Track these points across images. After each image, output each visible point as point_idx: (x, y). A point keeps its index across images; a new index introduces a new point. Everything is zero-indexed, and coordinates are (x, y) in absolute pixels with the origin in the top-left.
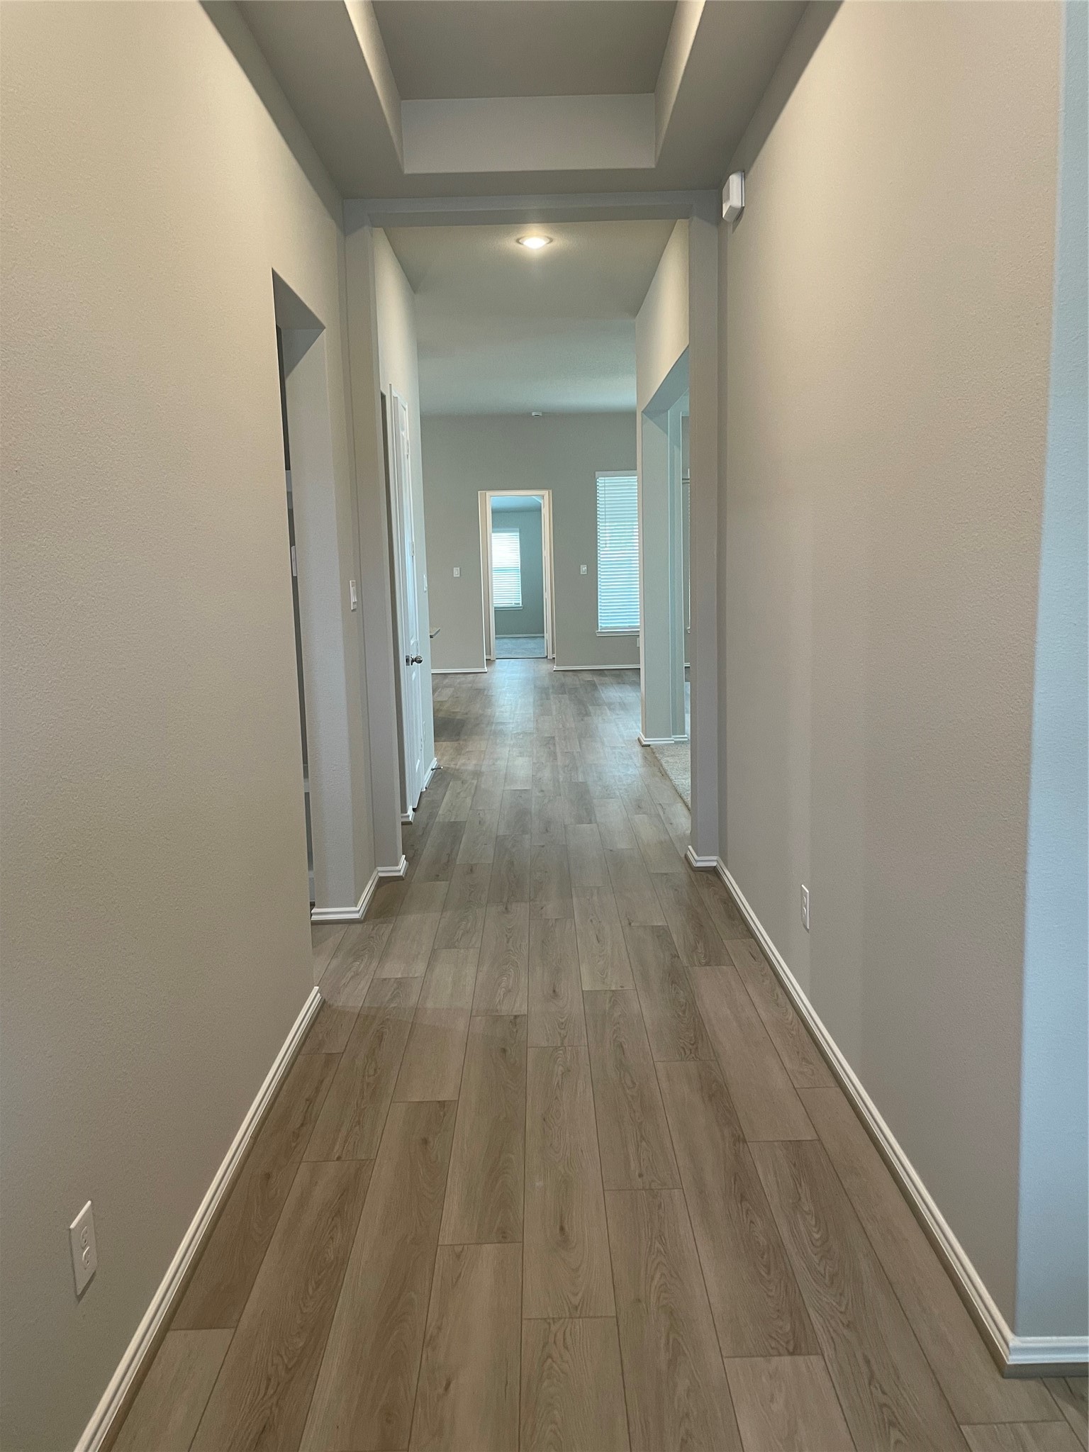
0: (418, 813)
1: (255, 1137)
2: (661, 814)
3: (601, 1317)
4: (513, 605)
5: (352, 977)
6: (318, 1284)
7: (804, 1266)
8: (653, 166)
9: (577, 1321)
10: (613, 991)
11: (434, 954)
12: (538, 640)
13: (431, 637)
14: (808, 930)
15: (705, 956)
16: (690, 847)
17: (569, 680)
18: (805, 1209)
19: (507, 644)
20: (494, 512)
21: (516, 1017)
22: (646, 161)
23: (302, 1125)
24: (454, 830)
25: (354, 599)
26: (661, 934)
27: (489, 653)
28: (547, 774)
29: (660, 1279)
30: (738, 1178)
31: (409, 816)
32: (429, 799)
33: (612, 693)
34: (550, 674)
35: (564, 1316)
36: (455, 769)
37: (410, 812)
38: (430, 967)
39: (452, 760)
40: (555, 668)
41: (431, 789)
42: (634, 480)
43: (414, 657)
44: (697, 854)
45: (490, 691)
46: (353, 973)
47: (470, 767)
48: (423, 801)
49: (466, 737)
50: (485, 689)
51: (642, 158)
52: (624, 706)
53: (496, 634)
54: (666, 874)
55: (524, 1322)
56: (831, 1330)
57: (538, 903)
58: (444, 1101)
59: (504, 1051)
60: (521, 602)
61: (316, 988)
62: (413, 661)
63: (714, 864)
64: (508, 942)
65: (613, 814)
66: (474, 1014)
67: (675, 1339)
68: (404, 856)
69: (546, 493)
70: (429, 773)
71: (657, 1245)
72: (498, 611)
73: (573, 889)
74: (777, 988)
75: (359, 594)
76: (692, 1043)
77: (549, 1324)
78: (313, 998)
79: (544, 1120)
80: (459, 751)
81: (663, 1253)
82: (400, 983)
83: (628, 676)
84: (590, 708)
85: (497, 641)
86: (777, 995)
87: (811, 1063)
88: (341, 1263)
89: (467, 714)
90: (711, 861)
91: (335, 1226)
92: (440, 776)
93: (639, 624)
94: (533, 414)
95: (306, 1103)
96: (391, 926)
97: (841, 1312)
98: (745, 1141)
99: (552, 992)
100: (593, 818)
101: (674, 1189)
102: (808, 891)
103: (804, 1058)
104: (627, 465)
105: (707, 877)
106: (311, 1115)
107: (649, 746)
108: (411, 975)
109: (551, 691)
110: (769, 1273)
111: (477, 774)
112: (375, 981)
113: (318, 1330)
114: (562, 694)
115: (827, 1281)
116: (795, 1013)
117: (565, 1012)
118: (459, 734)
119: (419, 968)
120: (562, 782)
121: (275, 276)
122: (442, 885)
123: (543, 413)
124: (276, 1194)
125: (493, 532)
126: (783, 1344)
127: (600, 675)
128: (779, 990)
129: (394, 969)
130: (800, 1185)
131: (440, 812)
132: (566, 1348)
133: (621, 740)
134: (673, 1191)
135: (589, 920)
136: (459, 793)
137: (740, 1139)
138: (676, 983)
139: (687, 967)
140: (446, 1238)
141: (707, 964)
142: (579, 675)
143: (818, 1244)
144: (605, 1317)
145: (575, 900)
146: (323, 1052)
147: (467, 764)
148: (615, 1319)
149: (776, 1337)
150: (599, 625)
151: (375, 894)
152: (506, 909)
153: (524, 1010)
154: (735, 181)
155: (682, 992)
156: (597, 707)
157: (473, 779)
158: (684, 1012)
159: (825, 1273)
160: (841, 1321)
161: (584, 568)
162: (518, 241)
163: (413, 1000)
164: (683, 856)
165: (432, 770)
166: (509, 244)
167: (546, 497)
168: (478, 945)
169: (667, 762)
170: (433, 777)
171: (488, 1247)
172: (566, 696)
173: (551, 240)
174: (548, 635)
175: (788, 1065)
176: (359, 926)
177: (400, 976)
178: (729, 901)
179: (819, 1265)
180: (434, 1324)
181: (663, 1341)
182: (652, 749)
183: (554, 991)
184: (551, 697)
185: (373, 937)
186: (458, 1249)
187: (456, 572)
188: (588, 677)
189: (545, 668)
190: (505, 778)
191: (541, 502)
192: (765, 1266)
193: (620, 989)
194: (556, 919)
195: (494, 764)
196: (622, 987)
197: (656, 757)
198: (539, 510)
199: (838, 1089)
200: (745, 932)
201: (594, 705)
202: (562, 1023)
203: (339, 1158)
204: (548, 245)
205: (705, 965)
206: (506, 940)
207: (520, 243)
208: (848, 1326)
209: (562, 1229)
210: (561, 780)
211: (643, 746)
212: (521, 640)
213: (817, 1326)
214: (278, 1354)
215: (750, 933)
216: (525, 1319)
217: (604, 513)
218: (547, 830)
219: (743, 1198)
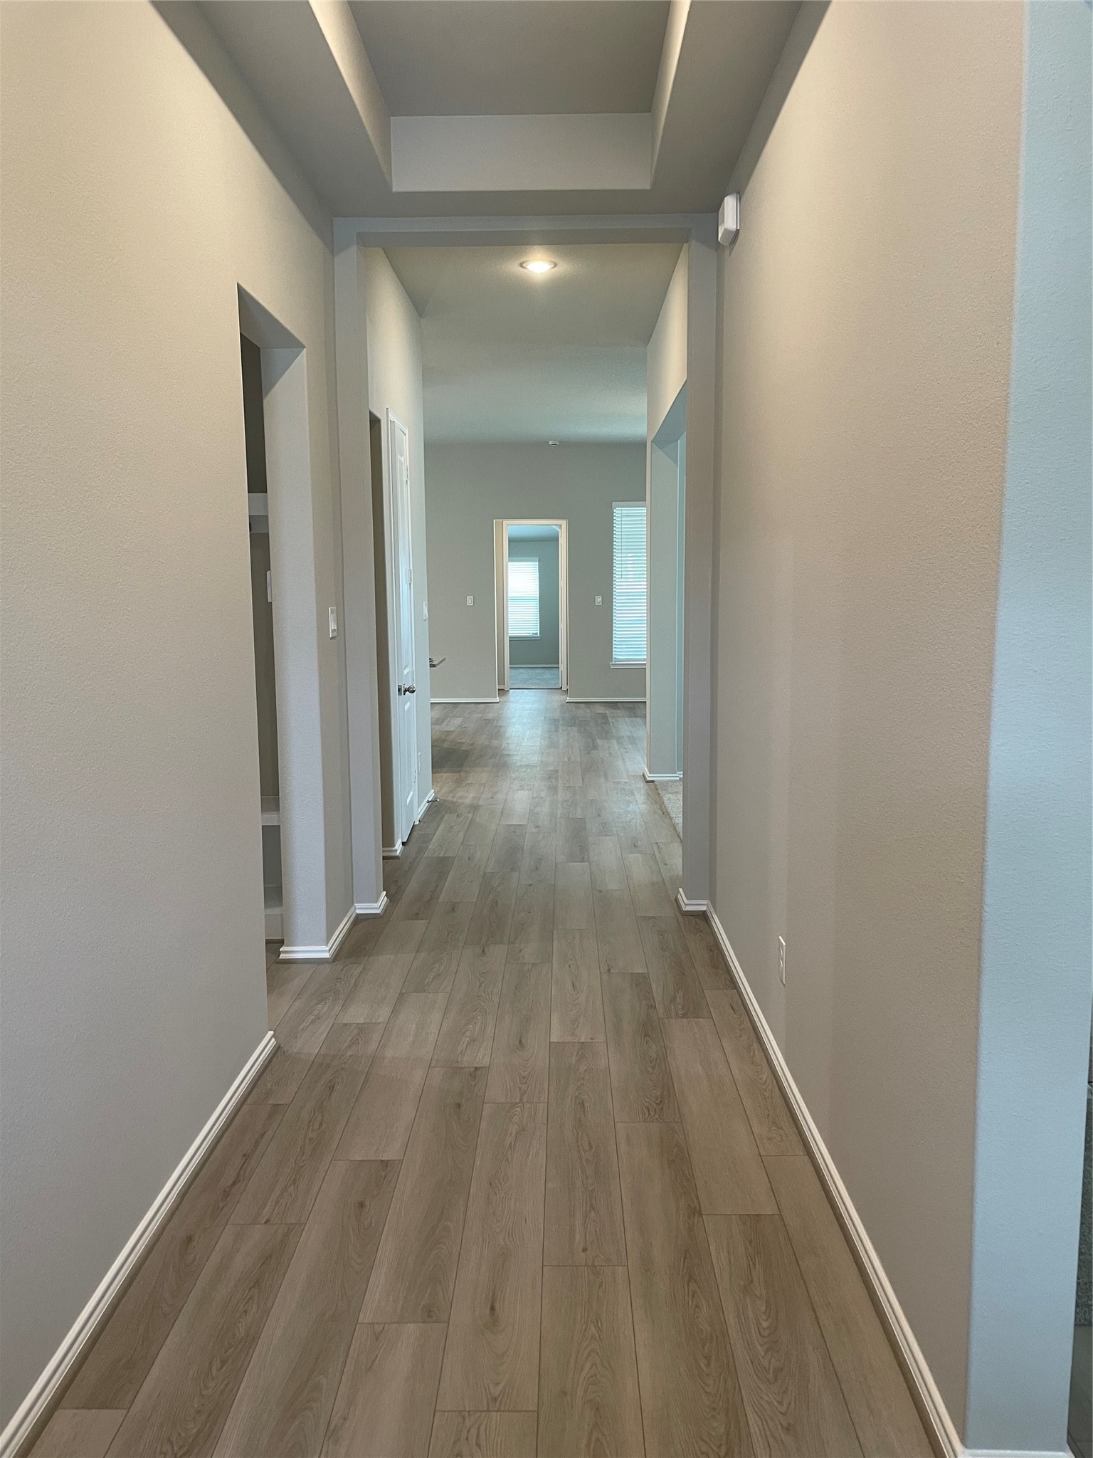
0: (407, 847)
1: (183, 1195)
2: (657, 853)
3: (521, 1411)
4: (531, 635)
5: (313, 1021)
6: (223, 1363)
7: (748, 1358)
8: (648, 187)
9: (494, 1414)
10: (583, 1043)
11: (401, 998)
12: (554, 671)
13: (432, 666)
14: (784, 985)
15: (683, 1007)
16: (681, 890)
17: (581, 712)
18: (756, 1292)
19: (522, 673)
20: (511, 541)
21: (476, 1069)
22: (642, 182)
23: (234, 1183)
24: (442, 866)
25: (333, 626)
26: (640, 983)
27: (502, 681)
28: (545, 809)
29: (591, 1368)
30: (688, 1256)
31: (396, 851)
32: (420, 832)
33: (624, 726)
34: (562, 706)
35: (481, 1409)
36: (452, 802)
37: (398, 847)
38: (395, 1012)
39: (451, 792)
40: (568, 699)
41: (424, 822)
42: (643, 510)
43: (407, 687)
44: (687, 899)
45: (499, 722)
46: (314, 1017)
47: (468, 801)
48: (415, 834)
49: (468, 769)
50: (494, 720)
51: (637, 179)
52: (633, 740)
53: (510, 664)
54: (653, 918)
55: (437, 1414)
56: (768, 1433)
57: (517, 945)
58: (388, 1161)
59: (459, 1106)
60: (538, 632)
61: (271, 1033)
62: (405, 691)
63: (704, 908)
64: (479, 987)
65: (607, 852)
66: (433, 1065)
67: (598, 1440)
68: (385, 892)
69: (564, 523)
70: (424, 806)
71: (593, 1330)
72: (513, 640)
73: (555, 931)
74: (755, 1044)
75: (341, 621)
76: (657, 1102)
77: (464, 1417)
78: (267, 1043)
79: (491, 1184)
80: (459, 783)
81: (598, 1338)
82: (362, 1030)
83: (635, 709)
84: (598, 741)
85: (513, 671)
86: (754, 1052)
87: (781, 1129)
88: (251, 1341)
89: (472, 745)
90: (701, 905)
91: (251, 1298)
92: (436, 809)
93: (645, 657)
94: (551, 443)
95: (242, 1160)
96: (360, 968)
97: (781, 1413)
98: (701, 1214)
99: (518, 1042)
100: (586, 857)
101: (618, 1266)
102: (784, 944)
103: (774, 1123)
104: (636, 495)
105: (696, 922)
106: (245, 1172)
107: (653, 782)
108: (374, 1021)
109: (561, 722)
110: (708, 1365)
111: (475, 808)
112: (335, 1025)
113: (215, 1415)
114: (572, 726)
115: (771, 1376)
116: (770, 1073)
117: (529, 1065)
118: (461, 766)
119: (384, 1013)
120: (560, 818)
121: (241, 291)
122: (420, 924)
123: (560, 442)
124: (194, 1261)
125: (509, 561)
126: (714, 1448)
127: (612, 708)
128: (756, 1046)
129: (357, 1014)
130: (754, 1265)
131: (430, 847)
132: (478, 1445)
133: (625, 776)
134: (617, 1267)
135: (567, 966)
136: (452, 827)
137: (696, 1212)
138: (649, 1036)
139: (663, 1019)
140: (366, 1316)
141: (684, 1016)
142: (591, 707)
143: (766, 1333)
144: (525, 1411)
145: (555, 943)
146: (271, 1102)
147: (467, 796)
148: (536, 1414)
149: (709, 1441)
150: (614, 656)
151: (350, 932)
152: (483, 951)
153: (486, 1062)
154: (730, 203)
155: (654, 1047)
156: (606, 740)
157: (469, 812)
158: (654, 1068)
159: (769, 1368)
160: (781, 1423)
161: (599, 599)
162: (521, 265)
163: (373, 1046)
164: (673, 899)
165: (428, 802)
166: (512, 268)
167: (564, 527)
168: (449, 989)
169: (669, 799)
170: (428, 810)
171: (411, 1326)
172: (575, 728)
173: (555, 265)
174: (563, 666)
175: (756, 1130)
176: (327, 965)
177: (362, 1022)
178: (715, 949)
179: (763, 1357)
180: (339, 1415)
181: (585, 1441)
182: (656, 785)
183: (520, 1042)
184: (561, 728)
185: (340, 978)
186: (378, 1328)
187: (470, 601)
188: (600, 710)
189: (558, 698)
190: (502, 812)
191: (559, 530)
192: (705, 1357)
193: (591, 1041)
194: (533, 963)
195: (492, 797)
196: (591, 1039)
197: (659, 794)
198: (555, 539)
199: (806, 1158)
200: (728, 982)
201: (603, 739)
202: (524, 1077)
203: (267, 1222)
204: (553, 270)
205: (682, 1017)
206: (478, 984)
207: (524, 267)
208: (788, 1429)
209: (492, 1308)
210: (559, 815)
211: (647, 782)
212: (537, 671)
213: (754, 1430)
214: (169, 1440)
215: (733, 983)
216: (439, 1411)
217: (620, 544)
218: (536, 868)
219: (691, 1278)
